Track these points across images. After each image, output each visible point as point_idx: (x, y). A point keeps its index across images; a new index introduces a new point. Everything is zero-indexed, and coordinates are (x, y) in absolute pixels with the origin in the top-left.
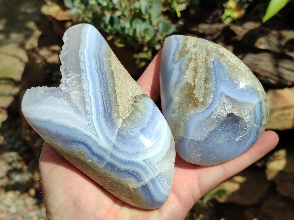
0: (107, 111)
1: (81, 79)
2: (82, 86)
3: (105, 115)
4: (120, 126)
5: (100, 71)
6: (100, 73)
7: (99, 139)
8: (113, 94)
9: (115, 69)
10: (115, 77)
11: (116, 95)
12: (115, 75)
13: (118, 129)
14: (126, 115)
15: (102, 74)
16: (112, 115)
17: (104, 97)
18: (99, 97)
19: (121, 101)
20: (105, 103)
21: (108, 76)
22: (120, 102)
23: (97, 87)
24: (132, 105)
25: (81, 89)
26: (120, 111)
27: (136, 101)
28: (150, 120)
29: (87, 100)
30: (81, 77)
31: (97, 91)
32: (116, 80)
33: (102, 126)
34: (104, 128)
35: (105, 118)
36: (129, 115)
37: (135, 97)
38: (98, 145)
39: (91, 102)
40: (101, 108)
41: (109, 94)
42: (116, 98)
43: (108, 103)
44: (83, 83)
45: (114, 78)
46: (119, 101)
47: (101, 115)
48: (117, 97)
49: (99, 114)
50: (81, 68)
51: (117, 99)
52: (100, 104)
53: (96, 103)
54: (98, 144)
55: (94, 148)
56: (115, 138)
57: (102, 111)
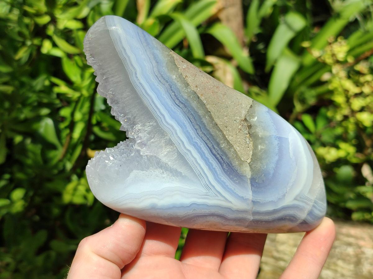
0: (222, 162)
1: (160, 127)
2: (167, 137)
3: (224, 169)
4: (250, 175)
5: (180, 102)
6: (181, 106)
7: (232, 204)
8: (217, 132)
9: (196, 86)
10: (205, 102)
11: (221, 131)
12: (202, 98)
13: (249, 180)
14: (248, 155)
15: (186, 107)
16: (231, 164)
17: (208, 142)
18: (201, 146)
19: (232, 136)
20: (213, 151)
21: (194, 104)
22: (232, 139)
23: (189, 131)
24: (248, 135)
25: (170, 143)
26: (239, 154)
27: (250, 125)
28: (278, 143)
29: (189, 158)
30: (158, 124)
31: (193, 137)
32: (208, 107)
33: (227, 186)
34: (232, 188)
35: (226, 173)
36: (252, 153)
37: (246, 120)
38: (233, 211)
39: (195, 159)
40: (213, 160)
41: (212, 134)
42: (224, 136)
43: (218, 149)
44: (166, 133)
45: (205, 104)
46: (230, 138)
47: (218, 172)
48: (225, 133)
49: (216, 172)
50: (150, 108)
51: (226, 137)
52: (208, 155)
53: (202, 157)
54: (232, 209)
55: (228, 215)
56: (250, 193)
57: (217, 166)
